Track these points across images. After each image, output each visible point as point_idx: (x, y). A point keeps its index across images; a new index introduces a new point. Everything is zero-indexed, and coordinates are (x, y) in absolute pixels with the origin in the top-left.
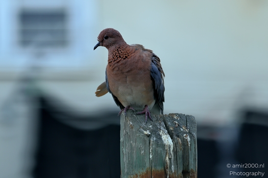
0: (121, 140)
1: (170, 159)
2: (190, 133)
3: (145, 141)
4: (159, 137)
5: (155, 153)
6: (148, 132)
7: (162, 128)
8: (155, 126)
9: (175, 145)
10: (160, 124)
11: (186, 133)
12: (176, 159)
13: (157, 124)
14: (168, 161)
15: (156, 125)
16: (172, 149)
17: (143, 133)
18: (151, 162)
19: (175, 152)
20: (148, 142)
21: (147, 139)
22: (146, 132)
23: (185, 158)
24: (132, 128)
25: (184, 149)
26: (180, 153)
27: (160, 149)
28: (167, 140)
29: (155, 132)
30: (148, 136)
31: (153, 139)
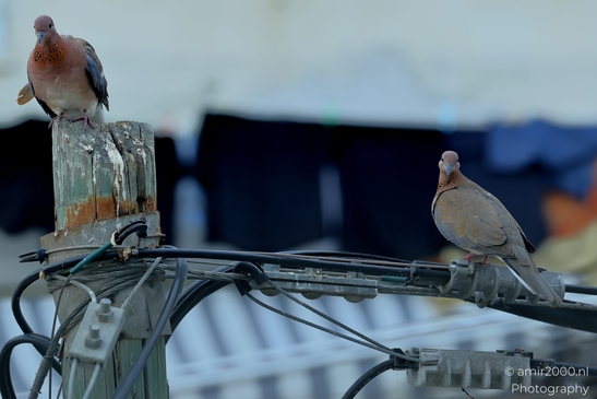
0: (54, 158)
1: (120, 182)
2: (145, 147)
3: (85, 160)
4: (105, 154)
5: (100, 173)
6: (90, 148)
7: (108, 141)
8: (98, 138)
9: (127, 163)
10: (105, 136)
11: (140, 147)
12: (128, 183)
13: (101, 136)
14: (118, 186)
15: (100, 138)
16: (122, 169)
17: (83, 148)
18: (94, 188)
19: (127, 173)
20: (90, 161)
21: (89, 157)
22: (86, 148)
23: (140, 181)
24: (68, 142)
25: (138, 168)
26: (133, 174)
27: (106, 170)
28: (115, 157)
29: (99, 146)
30: (90, 152)
31: (97, 156)
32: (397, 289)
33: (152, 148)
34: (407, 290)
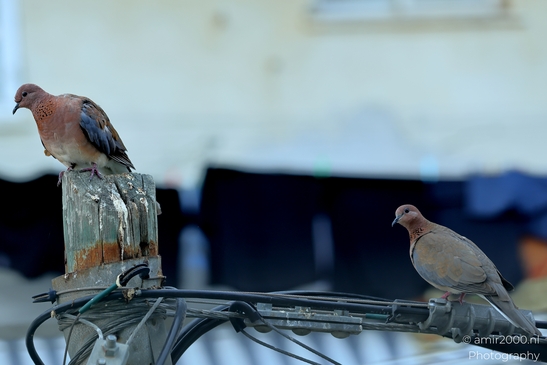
0: (64, 207)
1: (124, 229)
2: (147, 196)
3: (93, 208)
4: (110, 203)
5: (106, 220)
6: (96, 197)
7: (113, 191)
8: (104, 189)
9: (130, 211)
10: (111, 186)
11: (143, 196)
12: (132, 229)
13: (107, 186)
14: (122, 232)
16: (126, 217)
17: (90, 198)
18: (101, 234)
19: (131, 220)
20: (96, 209)
21: (95, 206)
22: (93, 198)
23: (143, 227)
24: (77, 192)
25: (141, 216)
26: (136, 221)
27: (111, 218)
28: (120, 206)
29: (105, 196)
30: (97, 202)
31: (103, 205)
32: (380, 326)
33: (154, 197)
34: (389, 327)
